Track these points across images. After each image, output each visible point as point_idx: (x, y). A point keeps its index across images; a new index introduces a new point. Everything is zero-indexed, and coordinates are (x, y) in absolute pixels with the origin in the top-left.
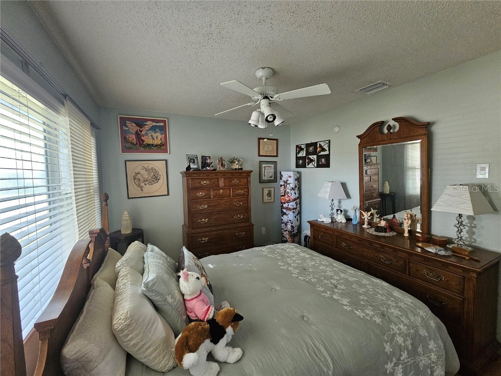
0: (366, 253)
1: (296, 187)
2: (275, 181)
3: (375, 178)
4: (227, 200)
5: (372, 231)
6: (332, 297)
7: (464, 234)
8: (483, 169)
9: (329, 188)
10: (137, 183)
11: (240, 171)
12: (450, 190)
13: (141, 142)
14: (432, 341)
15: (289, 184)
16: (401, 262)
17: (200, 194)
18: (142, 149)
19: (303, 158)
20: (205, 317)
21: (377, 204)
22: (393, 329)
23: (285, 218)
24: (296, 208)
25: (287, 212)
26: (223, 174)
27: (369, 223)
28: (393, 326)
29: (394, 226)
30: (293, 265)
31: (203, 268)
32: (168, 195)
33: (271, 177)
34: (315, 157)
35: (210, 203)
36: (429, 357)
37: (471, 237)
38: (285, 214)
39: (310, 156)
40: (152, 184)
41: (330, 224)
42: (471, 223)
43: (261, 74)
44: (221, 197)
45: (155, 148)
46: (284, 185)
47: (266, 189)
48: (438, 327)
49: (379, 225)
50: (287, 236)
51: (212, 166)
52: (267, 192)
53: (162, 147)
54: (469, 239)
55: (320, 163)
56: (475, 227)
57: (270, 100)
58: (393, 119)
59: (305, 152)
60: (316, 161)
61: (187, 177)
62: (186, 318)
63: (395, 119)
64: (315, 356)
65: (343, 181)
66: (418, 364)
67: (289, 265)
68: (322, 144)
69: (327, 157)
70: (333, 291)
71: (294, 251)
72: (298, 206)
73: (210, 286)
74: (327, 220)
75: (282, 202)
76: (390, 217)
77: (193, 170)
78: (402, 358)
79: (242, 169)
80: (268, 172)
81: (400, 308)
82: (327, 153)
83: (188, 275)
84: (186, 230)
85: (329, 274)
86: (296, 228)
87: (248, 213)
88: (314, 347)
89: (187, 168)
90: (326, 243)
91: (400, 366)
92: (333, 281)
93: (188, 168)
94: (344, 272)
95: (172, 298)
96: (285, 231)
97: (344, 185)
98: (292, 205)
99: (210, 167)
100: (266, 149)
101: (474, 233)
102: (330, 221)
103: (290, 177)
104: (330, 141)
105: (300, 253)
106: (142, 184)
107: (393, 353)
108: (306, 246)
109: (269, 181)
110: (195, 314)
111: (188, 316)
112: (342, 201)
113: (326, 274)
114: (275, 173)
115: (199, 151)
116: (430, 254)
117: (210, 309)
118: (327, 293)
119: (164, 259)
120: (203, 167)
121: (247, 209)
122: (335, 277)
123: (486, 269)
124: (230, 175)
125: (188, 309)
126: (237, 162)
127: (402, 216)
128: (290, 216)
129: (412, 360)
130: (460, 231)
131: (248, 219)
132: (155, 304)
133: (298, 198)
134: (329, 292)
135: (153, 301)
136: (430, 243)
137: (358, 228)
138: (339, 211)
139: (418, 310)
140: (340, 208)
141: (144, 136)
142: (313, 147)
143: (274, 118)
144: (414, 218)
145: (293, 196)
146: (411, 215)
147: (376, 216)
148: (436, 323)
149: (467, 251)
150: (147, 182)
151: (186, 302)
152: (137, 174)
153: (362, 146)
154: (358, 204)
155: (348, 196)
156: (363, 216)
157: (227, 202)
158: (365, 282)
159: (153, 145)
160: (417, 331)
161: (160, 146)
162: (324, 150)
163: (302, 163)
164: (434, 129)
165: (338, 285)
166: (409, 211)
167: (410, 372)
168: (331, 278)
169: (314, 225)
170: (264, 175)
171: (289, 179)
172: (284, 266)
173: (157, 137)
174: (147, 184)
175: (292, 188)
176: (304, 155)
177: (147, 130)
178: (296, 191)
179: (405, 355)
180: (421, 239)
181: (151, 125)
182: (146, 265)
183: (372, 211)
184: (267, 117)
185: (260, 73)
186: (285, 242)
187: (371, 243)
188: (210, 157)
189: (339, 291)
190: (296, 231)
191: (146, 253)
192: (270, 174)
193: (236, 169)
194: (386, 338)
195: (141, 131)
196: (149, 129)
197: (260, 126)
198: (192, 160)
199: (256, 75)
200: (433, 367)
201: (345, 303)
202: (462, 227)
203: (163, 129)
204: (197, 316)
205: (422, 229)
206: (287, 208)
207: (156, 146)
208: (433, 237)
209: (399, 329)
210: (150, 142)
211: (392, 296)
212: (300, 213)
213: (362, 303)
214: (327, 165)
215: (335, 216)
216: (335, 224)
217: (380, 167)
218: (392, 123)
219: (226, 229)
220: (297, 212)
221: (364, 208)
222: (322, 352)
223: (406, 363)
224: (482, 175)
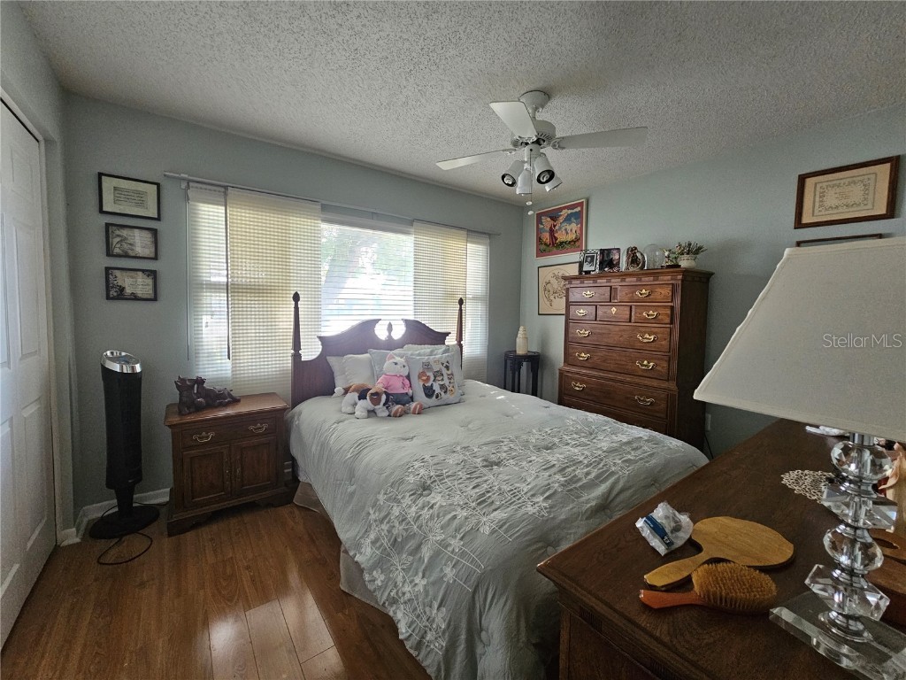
4: (624, 327)
10: (547, 296)
13: (554, 240)
17: (582, 311)
26: (621, 277)
35: (594, 328)
44: (614, 320)
45: (569, 246)
53: (576, 244)
87: (668, 362)
106: (552, 298)
121: (667, 354)
124: (634, 280)
131: (667, 375)
141: (557, 232)
150: (557, 294)
152: (547, 283)
157: (624, 331)
159: (566, 242)
161: (575, 242)
173: (571, 230)
174: (557, 297)
177: (561, 223)
181: (567, 214)
188: (618, 250)
195: (555, 226)
196: (564, 221)
207: (570, 243)
210: (564, 238)
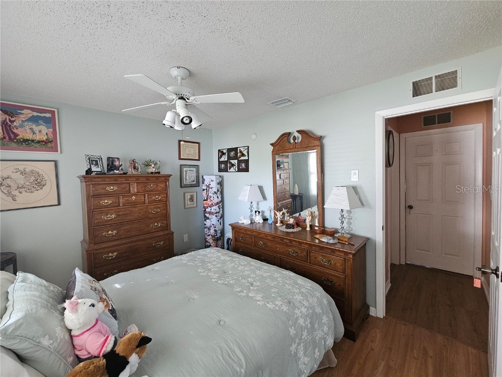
0: (278, 249)
1: (218, 191)
2: (198, 185)
3: (287, 181)
4: (142, 207)
5: (284, 229)
6: (248, 296)
7: (345, 225)
8: (355, 174)
9: (248, 192)
10: (5, 191)
11: (157, 175)
12: (335, 190)
13: (12, 136)
14: (325, 316)
15: (211, 188)
16: (305, 253)
17: (107, 201)
18: (14, 145)
19: (225, 163)
20: (101, 351)
21: (289, 204)
22: (296, 314)
23: (208, 223)
24: (219, 212)
25: (210, 217)
26: (137, 178)
27: (282, 222)
28: (297, 311)
29: (299, 223)
30: (213, 269)
31: (103, 290)
32: (59, 204)
33: (193, 181)
34: (236, 161)
35: (118, 212)
36: (323, 331)
37: (349, 227)
38: (208, 218)
39: (232, 161)
40: (32, 192)
41: (249, 225)
42: (349, 216)
43: (177, 74)
44: (134, 204)
45: (37, 145)
46: (206, 189)
47: (188, 194)
48: (329, 303)
49: (288, 223)
50: (211, 241)
51: (122, 169)
52: (189, 197)
53: (49, 145)
54: (348, 228)
55: (241, 168)
56: (351, 219)
57: (187, 102)
58: (297, 131)
59: (226, 157)
60: (237, 166)
61: (86, 182)
62: (74, 360)
63: (298, 132)
64: (229, 359)
65: (260, 185)
66: (315, 339)
67: (210, 270)
68: (242, 149)
69: (247, 162)
70: (249, 289)
71: (216, 256)
72: (221, 209)
73: (113, 312)
74: (246, 222)
75: (204, 207)
76: (297, 215)
77: (96, 174)
78: (303, 338)
79: (159, 173)
80: (190, 176)
81: (301, 293)
82: (246, 158)
83: (78, 303)
84: (86, 246)
85: (246, 273)
86: (219, 232)
87: (167, 220)
88: (229, 351)
89: (87, 171)
90: (246, 244)
91: (302, 345)
92: (249, 279)
93: (89, 172)
94: (259, 269)
95: (50, 338)
96: (209, 235)
97: (261, 188)
98: (215, 209)
99: (118, 170)
100: (187, 153)
101: (351, 224)
102: (249, 222)
103: (212, 181)
104: (248, 147)
105: (221, 256)
106: (15, 193)
107: (296, 335)
108: (228, 249)
109: (192, 186)
110: (87, 351)
111: (77, 356)
112: (260, 203)
113: (244, 273)
114: (198, 177)
115: (104, 152)
116: (323, 243)
117: (109, 340)
118: (243, 292)
119: (43, 288)
120: (109, 170)
121: (166, 217)
122: (252, 276)
123: (358, 251)
124: (145, 179)
125: (76, 347)
126: (153, 166)
127: (305, 214)
128: (213, 220)
129: (311, 336)
130: (342, 223)
131: (167, 227)
132: (20, 354)
133: (221, 202)
134: (245, 291)
135: (15, 351)
136: (324, 234)
137: (273, 226)
138: (257, 212)
139: (315, 292)
140: (258, 209)
141: (17, 129)
142: (234, 152)
143: (191, 121)
144: (313, 215)
145: (216, 200)
146: (311, 212)
147: (286, 215)
148: (328, 300)
149: (346, 238)
150: (23, 190)
151: (74, 338)
152: (5, 178)
153: (274, 153)
154: (272, 205)
155: (265, 198)
156: (277, 216)
157: (141, 209)
158: (276, 275)
159: (33, 141)
160: (314, 310)
161: (46, 143)
162: (243, 155)
163: (224, 167)
164: (325, 141)
165: (254, 283)
166: (310, 209)
167: (309, 347)
168: (249, 276)
169: (235, 228)
170: (186, 179)
171: (211, 183)
172: (204, 272)
173: (40, 131)
174: (24, 192)
175: (215, 192)
176: (226, 159)
177: (22, 121)
178: (219, 194)
179: (305, 333)
180: (318, 232)
181: (31, 115)
182: (10, 303)
183: (284, 211)
184: (183, 119)
185: (175, 72)
186: (209, 246)
187: (282, 239)
188: (118, 159)
189: (255, 288)
190: (219, 235)
191: (13, 285)
192: (192, 179)
193: (152, 173)
194: (291, 323)
195: (12, 122)
196: (26, 120)
197: (176, 128)
198: (93, 161)
199: (171, 72)
200: (326, 338)
201: (259, 298)
202: (343, 219)
203: (51, 121)
204: (89, 353)
205: (319, 223)
206: (210, 213)
207: (39, 142)
208: (326, 229)
209: (301, 312)
210: (30, 136)
211: (297, 284)
212: (222, 216)
213: (273, 295)
214: (246, 170)
215: (254, 217)
216: (254, 224)
217: (291, 171)
218: (296, 134)
219: (140, 240)
220: (220, 216)
221: (278, 208)
222: (236, 353)
223: (306, 340)
224: (354, 179)
